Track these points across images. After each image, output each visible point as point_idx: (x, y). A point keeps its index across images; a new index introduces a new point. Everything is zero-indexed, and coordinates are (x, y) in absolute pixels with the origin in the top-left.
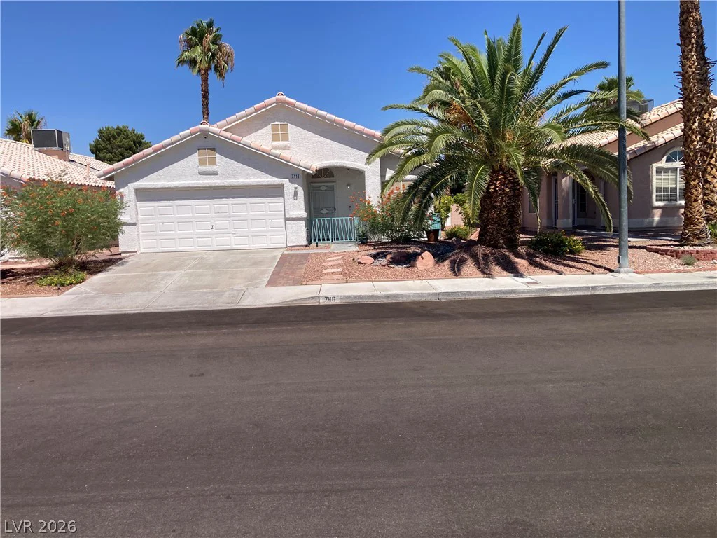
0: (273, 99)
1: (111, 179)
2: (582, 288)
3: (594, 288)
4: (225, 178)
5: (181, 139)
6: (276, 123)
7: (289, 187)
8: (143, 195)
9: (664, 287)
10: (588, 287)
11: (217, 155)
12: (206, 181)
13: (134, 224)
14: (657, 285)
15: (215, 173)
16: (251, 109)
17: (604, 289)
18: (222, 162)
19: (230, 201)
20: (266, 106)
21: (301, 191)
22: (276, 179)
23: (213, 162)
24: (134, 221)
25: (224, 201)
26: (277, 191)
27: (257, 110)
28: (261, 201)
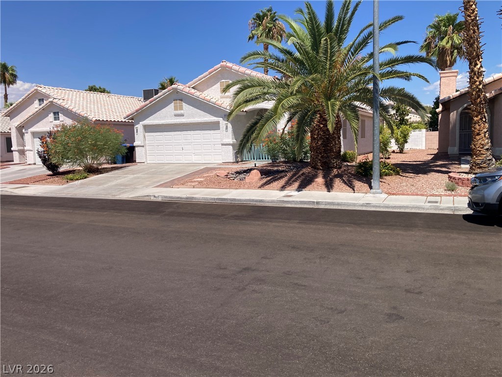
0: (219, 66)
1: (132, 119)
2: (309, 203)
3: (318, 203)
4: (188, 118)
5: (163, 95)
6: (223, 81)
7: (223, 123)
8: (149, 129)
9: (374, 206)
10: (314, 202)
11: (184, 103)
12: (178, 120)
13: (143, 146)
14: (368, 205)
15: (182, 115)
16: (207, 73)
17: (326, 204)
18: (187, 108)
19: (192, 132)
20: (215, 70)
21: (230, 126)
22: (216, 118)
23: (181, 109)
24: (143, 145)
25: (189, 132)
26: (215, 126)
27: (210, 73)
28: (208, 133)
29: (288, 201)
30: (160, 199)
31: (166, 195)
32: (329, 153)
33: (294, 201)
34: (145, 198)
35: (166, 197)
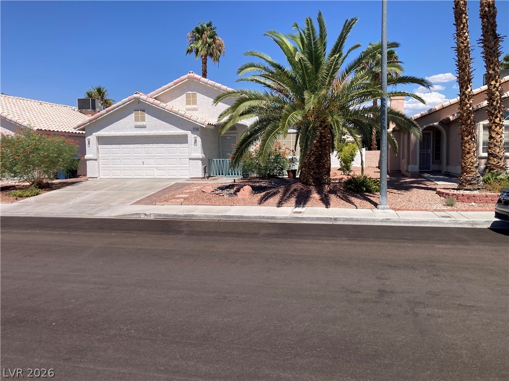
0: (186, 76)
1: (83, 129)
4: (151, 130)
5: (123, 104)
6: (189, 92)
7: (191, 136)
8: (102, 140)
11: (146, 115)
12: (139, 132)
13: (96, 160)
15: (144, 127)
16: (172, 83)
18: (149, 119)
19: (155, 146)
20: (181, 81)
21: (199, 139)
22: (183, 131)
23: (143, 119)
24: (96, 158)
25: (151, 146)
26: (183, 140)
27: (175, 84)
28: (172, 146)
29: (303, 218)
30: (152, 218)
31: (159, 213)
32: (322, 169)
33: (309, 218)
34: (133, 216)
35: (160, 215)
